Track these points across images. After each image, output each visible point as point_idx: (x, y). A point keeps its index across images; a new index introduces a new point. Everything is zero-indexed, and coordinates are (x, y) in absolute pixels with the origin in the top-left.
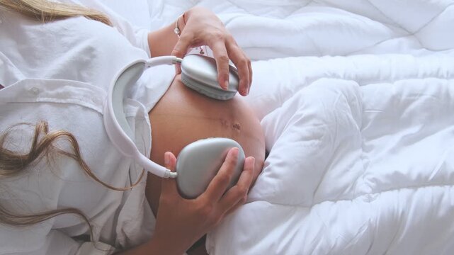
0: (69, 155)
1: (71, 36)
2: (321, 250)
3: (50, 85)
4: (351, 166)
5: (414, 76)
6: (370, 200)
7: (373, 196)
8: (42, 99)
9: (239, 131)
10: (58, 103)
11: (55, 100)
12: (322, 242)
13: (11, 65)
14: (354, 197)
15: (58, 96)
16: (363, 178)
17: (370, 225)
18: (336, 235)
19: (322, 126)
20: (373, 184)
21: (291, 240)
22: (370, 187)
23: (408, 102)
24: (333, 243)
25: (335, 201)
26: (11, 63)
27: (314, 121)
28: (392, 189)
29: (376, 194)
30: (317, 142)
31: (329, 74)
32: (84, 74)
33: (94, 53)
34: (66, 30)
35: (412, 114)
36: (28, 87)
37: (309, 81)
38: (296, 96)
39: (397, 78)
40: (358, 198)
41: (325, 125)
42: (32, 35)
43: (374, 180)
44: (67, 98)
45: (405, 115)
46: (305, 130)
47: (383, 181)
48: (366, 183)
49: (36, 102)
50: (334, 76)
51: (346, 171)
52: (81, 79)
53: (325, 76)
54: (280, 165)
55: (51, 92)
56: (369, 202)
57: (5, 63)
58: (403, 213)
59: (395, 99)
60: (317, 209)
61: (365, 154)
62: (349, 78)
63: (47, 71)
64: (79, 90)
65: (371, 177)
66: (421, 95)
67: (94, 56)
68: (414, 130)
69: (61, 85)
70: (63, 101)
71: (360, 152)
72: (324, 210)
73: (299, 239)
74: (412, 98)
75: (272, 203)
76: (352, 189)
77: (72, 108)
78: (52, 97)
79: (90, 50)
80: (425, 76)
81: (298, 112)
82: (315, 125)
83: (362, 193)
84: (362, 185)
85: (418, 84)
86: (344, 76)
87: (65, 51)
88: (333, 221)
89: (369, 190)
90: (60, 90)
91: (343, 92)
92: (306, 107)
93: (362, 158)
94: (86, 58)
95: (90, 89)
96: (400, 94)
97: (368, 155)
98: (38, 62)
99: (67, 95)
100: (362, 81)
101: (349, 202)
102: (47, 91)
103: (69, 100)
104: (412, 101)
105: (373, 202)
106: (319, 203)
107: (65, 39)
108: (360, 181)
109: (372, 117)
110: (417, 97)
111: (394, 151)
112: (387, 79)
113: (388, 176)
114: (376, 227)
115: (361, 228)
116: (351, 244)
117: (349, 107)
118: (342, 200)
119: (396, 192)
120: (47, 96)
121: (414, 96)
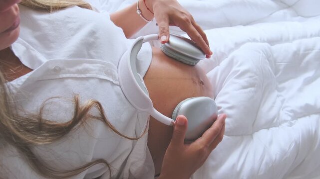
0: (98, 118)
1: (75, 23)
2: (267, 164)
3: (70, 64)
4: (274, 103)
5: (305, 37)
6: (291, 125)
7: (293, 122)
8: (64, 76)
9: (203, 86)
10: (79, 78)
11: (76, 75)
12: (266, 158)
13: (32, 49)
14: (280, 124)
15: (79, 72)
16: (282, 110)
17: (296, 142)
18: (275, 152)
19: (254, 77)
20: (291, 114)
21: (245, 160)
22: (290, 116)
23: (305, 55)
24: (274, 158)
25: (268, 128)
26: (32, 48)
27: (249, 74)
28: (304, 116)
29: (295, 121)
30: (253, 89)
31: (250, 40)
32: (92, 52)
33: (97, 35)
34: (69, 17)
35: (308, 63)
36: (52, 67)
37: (237, 45)
38: (230, 56)
39: (294, 39)
40: (283, 125)
41: (256, 77)
42: (43, 24)
43: (292, 111)
44: (86, 73)
45: (303, 64)
46: (243, 81)
47: (299, 111)
48: (286, 114)
49: (60, 78)
50: (254, 40)
51: (272, 107)
52: (91, 56)
53: (249, 41)
54: (230, 108)
55: (71, 69)
56: (291, 126)
57: (28, 48)
58: (316, 131)
59: (296, 53)
60: (256, 135)
61: (279, 94)
62: (264, 41)
63: (63, 52)
64: (94, 66)
65: (289, 109)
66: (313, 49)
67: (97, 38)
68: (310, 74)
69: (80, 63)
70: (83, 76)
71: (276, 93)
72: (263, 136)
73: (250, 158)
74: (307, 52)
75: (228, 136)
76: (278, 119)
77: (92, 81)
78: (73, 73)
79: (92, 33)
80: (311, 36)
81: (235, 68)
82: (250, 77)
83: (285, 121)
84: (284, 115)
85: (309, 42)
86: (261, 39)
87: (73, 35)
88: (271, 143)
89: (289, 118)
90: (80, 68)
91: (263, 51)
92: (240, 65)
93: (278, 96)
94: (92, 40)
95: (102, 64)
96: (299, 50)
97: (282, 93)
98: (53, 45)
99: (86, 71)
100: (272, 42)
101: (277, 128)
102: (67, 69)
103: (88, 75)
104: (308, 54)
105: (294, 126)
106: (257, 131)
107: (70, 25)
108: (282, 113)
109: (282, 67)
110: (310, 52)
111: (300, 90)
112: (288, 40)
113: (301, 108)
114: (299, 143)
115: (290, 145)
116: (285, 157)
117: (268, 62)
118: (272, 127)
119: (308, 117)
120: (69, 72)
121: (308, 50)
